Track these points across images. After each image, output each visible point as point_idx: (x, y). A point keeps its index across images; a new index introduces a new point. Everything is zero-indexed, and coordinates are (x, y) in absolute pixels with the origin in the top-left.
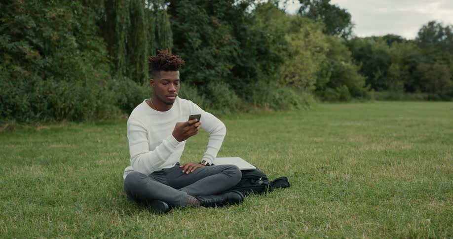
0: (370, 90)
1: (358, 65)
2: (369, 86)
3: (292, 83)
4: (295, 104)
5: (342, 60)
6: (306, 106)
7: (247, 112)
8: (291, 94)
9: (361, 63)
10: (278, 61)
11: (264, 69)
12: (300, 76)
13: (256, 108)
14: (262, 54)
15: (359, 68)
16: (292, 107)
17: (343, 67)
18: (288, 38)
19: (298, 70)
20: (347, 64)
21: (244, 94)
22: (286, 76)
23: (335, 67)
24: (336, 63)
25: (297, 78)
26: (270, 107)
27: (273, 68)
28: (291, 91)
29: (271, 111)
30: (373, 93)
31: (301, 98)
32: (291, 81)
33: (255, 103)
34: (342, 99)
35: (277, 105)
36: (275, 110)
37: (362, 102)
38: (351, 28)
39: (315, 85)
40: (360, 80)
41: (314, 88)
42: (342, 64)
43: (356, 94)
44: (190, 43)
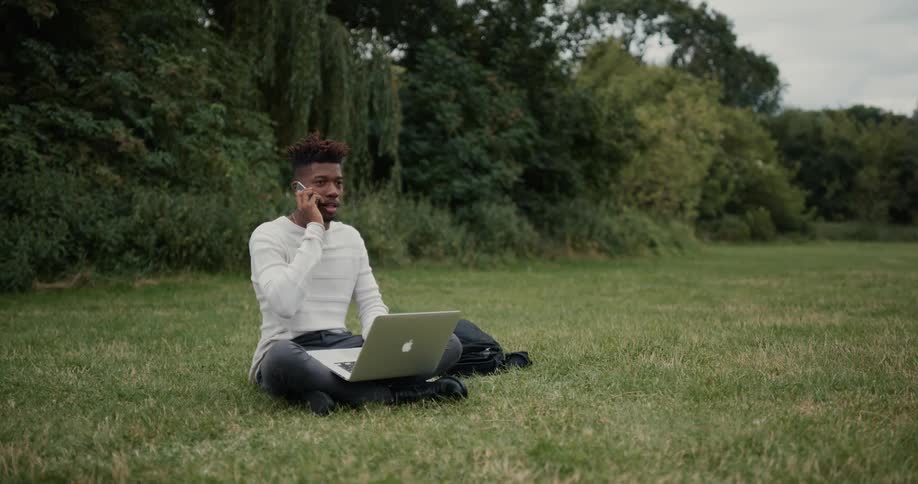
0: (815, 219)
1: (791, 168)
2: (815, 209)
3: (650, 204)
4: (652, 245)
5: (758, 158)
6: (675, 250)
7: (552, 259)
8: (644, 225)
9: (798, 164)
10: (616, 159)
11: (589, 175)
12: (666, 189)
13: (571, 253)
14: (584, 145)
15: (794, 174)
16: (647, 252)
17: (761, 172)
18: (641, 113)
19: (662, 179)
20: (765, 166)
21: (547, 225)
22: (639, 189)
23: (743, 172)
24: (745, 164)
25: (659, 194)
26: (600, 250)
27: (607, 172)
28: (646, 220)
29: (602, 258)
30: (821, 226)
31: (666, 234)
32: (648, 199)
33: (568, 241)
34: (756, 236)
35: (616, 248)
36: (610, 255)
37: (799, 243)
38: (777, 93)
39: (696, 208)
40: (794, 199)
41: (695, 214)
42: (756, 167)
43: (785, 227)
44: (438, 123)
